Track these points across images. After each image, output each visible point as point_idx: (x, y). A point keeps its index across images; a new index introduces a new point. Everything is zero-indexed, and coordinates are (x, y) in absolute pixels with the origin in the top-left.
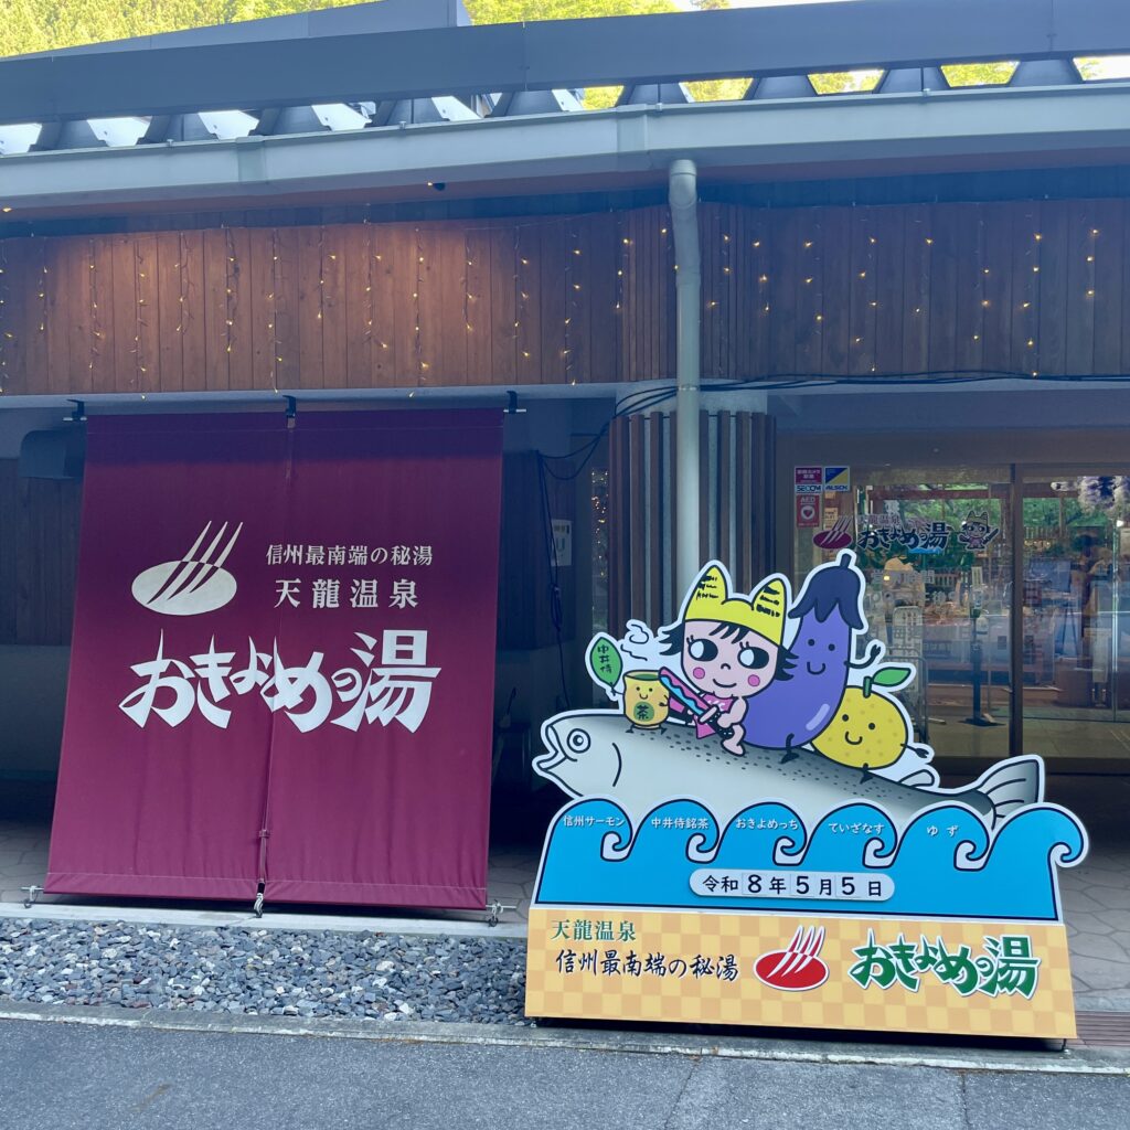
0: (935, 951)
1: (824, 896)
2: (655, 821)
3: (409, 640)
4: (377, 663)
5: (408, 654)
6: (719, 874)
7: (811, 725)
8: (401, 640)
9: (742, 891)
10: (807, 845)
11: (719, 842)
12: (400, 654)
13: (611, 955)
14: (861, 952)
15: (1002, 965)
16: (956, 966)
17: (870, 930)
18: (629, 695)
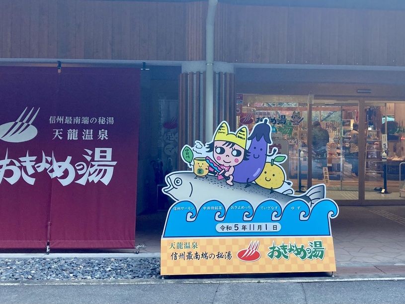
0: (293, 247)
2: (204, 208)
3: (105, 152)
4: (93, 160)
5: (105, 157)
6: (225, 225)
8: (102, 152)
9: (233, 230)
10: (254, 214)
11: (225, 214)
12: (101, 157)
13: (189, 253)
14: (271, 248)
15: (314, 250)
16: (300, 251)
17: (274, 241)
18: (196, 166)
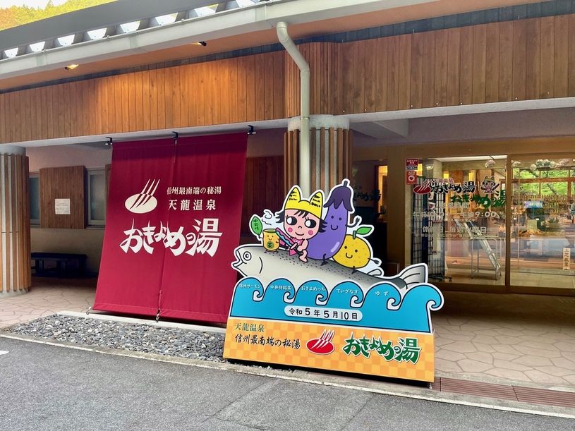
0: (377, 342)
1: (335, 318)
3: (212, 222)
4: (201, 231)
5: (211, 228)
7: (333, 250)
8: (210, 222)
12: (209, 228)
13: (254, 337)
14: (348, 341)
15: (405, 350)
16: (386, 349)
17: (352, 333)
18: (265, 238)
